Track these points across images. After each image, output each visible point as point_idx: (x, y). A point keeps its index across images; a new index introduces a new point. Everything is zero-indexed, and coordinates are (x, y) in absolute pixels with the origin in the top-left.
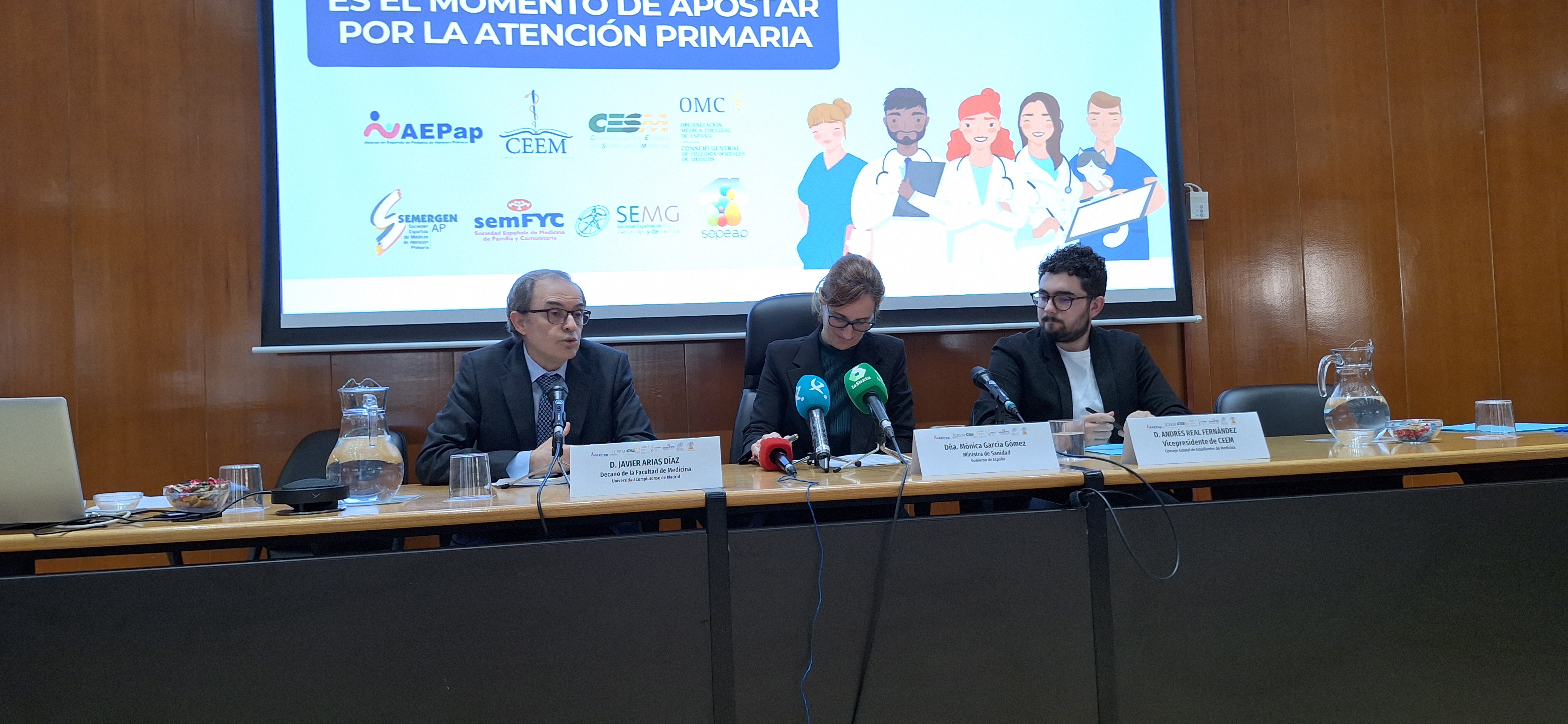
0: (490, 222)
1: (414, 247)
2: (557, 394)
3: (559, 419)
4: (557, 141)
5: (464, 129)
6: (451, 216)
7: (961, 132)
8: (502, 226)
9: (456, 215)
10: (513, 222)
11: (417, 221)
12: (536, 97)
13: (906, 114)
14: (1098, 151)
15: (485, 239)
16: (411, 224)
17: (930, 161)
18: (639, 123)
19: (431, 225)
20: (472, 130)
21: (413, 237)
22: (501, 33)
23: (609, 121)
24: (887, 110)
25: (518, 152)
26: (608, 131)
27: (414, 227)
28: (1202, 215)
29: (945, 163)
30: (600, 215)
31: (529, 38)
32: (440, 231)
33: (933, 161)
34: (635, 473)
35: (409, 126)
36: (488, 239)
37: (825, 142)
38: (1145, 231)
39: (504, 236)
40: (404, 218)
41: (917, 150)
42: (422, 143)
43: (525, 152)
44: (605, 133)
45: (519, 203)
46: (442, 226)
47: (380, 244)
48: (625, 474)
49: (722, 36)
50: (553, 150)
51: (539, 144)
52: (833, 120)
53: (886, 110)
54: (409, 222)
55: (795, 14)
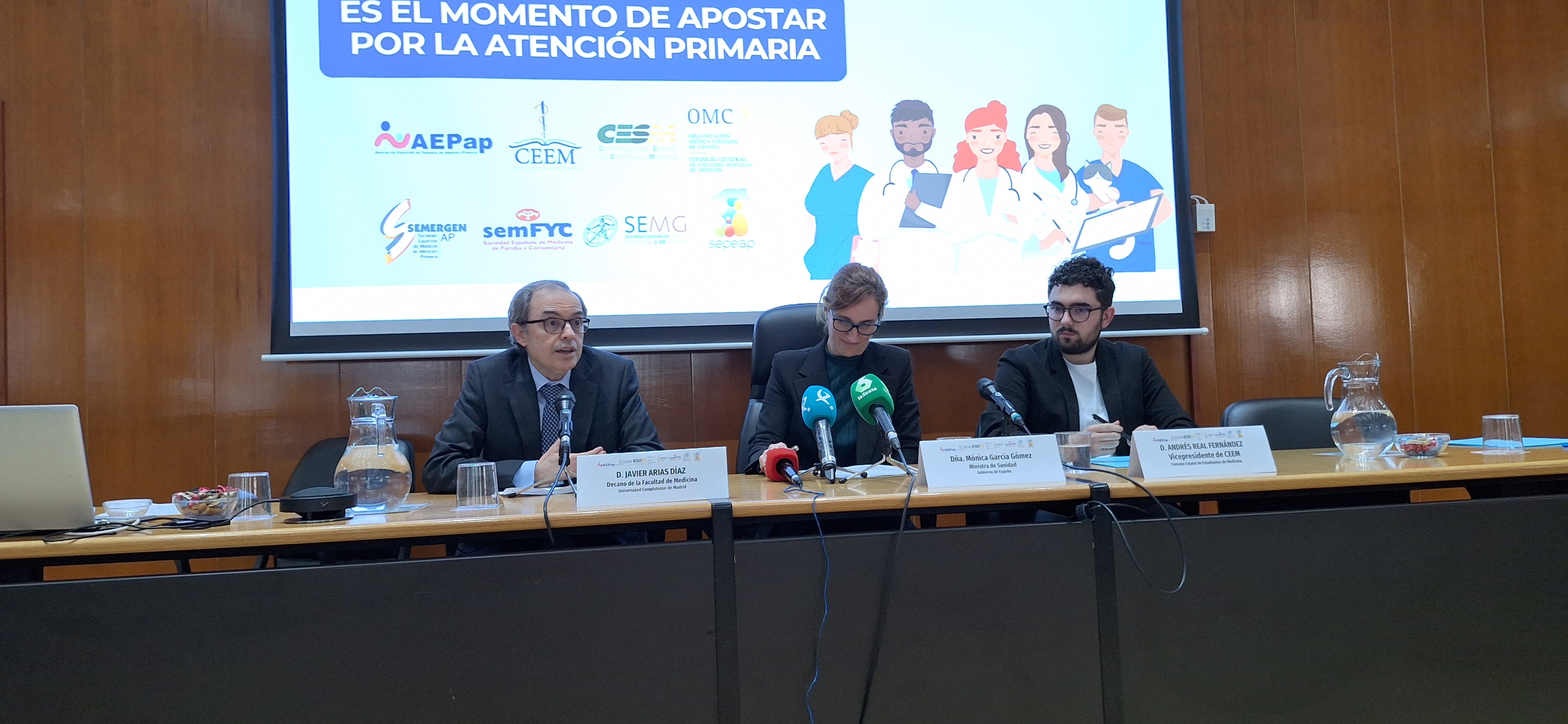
0: (499, 232)
1: (423, 256)
2: (565, 404)
3: (566, 428)
4: (566, 151)
5: (474, 140)
6: (460, 225)
7: (968, 144)
8: (510, 235)
9: (465, 225)
10: (522, 232)
11: (427, 230)
12: (545, 107)
13: (912, 126)
14: (1105, 164)
15: (494, 249)
16: (420, 233)
17: (937, 173)
18: (647, 134)
19: (440, 234)
20: (482, 140)
21: (422, 246)
22: (511, 45)
23: (618, 133)
24: (894, 122)
25: (527, 162)
26: (616, 142)
27: (423, 236)
28: (1208, 228)
29: (951, 175)
30: (609, 225)
31: (539, 50)
32: (449, 240)
33: (939, 173)
34: (641, 483)
35: (419, 136)
36: (497, 249)
37: (832, 153)
38: (1151, 243)
39: (513, 246)
40: (413, 227)
41: (924, 162)
42: (432, 153)
43: (534, 162)
44: (614, 143)
45: (528, 212)
46: (452, 236)
47: (389, 253)
48: (631, 484)
49: (731, 48)
50: (562, 160)
51: (549, 154)
52: (840, 132)
53: (892, 122)
54: (419, 231)
55: (803, 27)
